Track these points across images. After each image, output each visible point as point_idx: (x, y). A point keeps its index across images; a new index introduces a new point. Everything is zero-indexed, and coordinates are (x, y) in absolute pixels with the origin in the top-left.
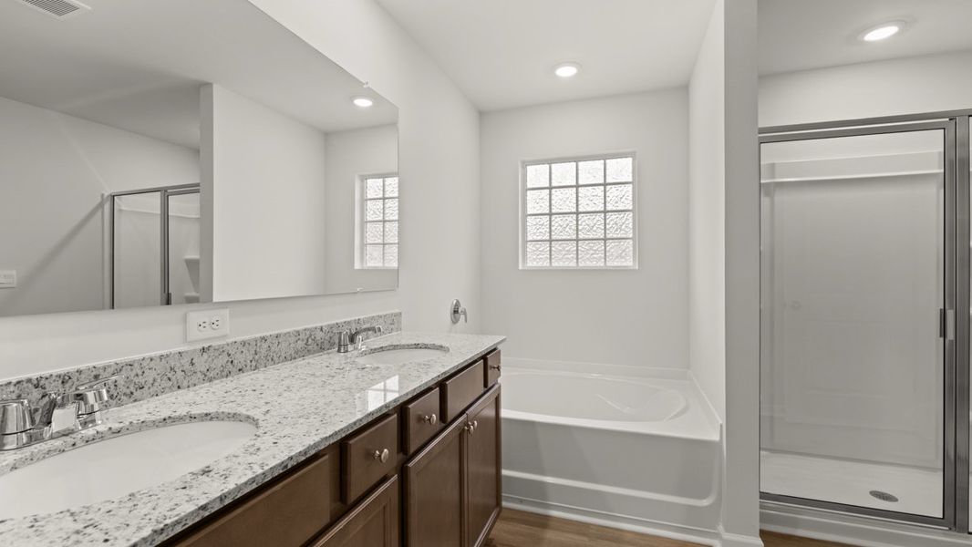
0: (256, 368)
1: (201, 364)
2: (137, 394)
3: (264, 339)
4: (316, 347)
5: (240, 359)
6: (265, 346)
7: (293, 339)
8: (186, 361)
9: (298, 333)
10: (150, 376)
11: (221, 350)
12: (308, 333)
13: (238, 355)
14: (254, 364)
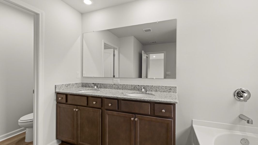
0: (123, 89)
1: (114, 86)
2: (107, 88)
3: (124, 85)
4: (137, 89)
5: (120, 87)
6: (124, 86)
7: (131, 86)
8: (112, 85)
9: (132, 85)
10: (108, 86)
11: (117, 85)
12: (135, 86)
13: (119, 86)
14: (122, 89)
